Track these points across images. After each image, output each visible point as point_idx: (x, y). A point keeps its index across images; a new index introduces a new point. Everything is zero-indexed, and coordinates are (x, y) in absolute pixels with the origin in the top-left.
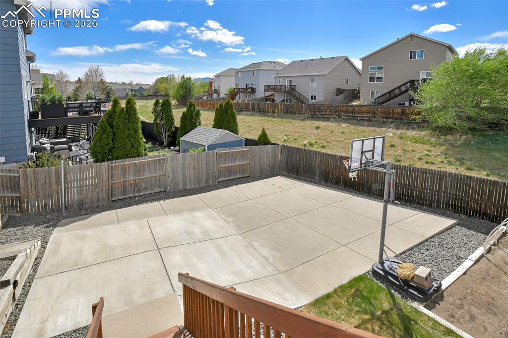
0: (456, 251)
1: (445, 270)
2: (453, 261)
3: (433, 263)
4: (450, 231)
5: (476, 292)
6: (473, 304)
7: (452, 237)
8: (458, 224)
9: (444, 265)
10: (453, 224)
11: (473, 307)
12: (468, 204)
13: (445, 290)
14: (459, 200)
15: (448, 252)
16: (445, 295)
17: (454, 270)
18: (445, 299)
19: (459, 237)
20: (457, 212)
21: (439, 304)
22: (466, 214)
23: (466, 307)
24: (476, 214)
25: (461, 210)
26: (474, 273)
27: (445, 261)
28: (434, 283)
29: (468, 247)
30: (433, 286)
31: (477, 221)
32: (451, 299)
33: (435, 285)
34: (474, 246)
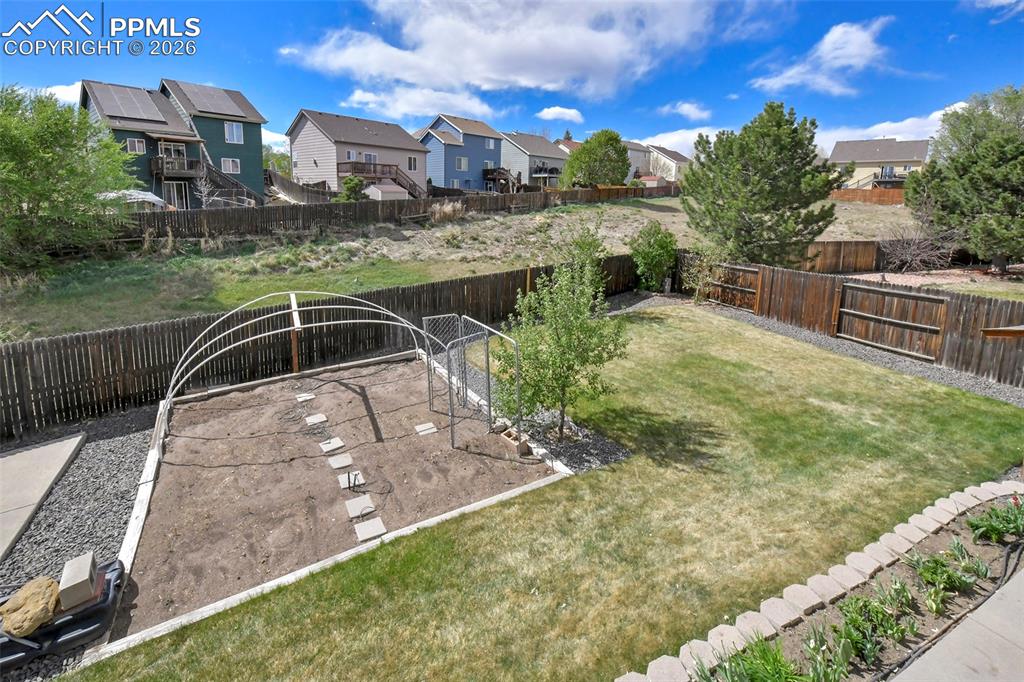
0: (109, 487)
1: (110, 536)
2: (114, 509)
3: (78, 541)
4: (78, 461)
5: (181, 527)
6: (187, 549)
7: (89, 469)
8: (87, 440)
9: (103, 528)
10: (79, 443)
11: (190, 556)
12: (91, 394)
13: (131, 571)
14: (71, 393)
15: (96, 500)
16: (135, 579)
17: (126, 523)
18: (140, 586)
19: (101, 460)
20: (75, 420)
21: (135, 606)
22: (93, 415)
23: (181, 565)
24: (112, 406)
25: (81, 412)
26: (161, 499)
27: (100, 520)
28: (108, 576)
29: (126, 467)
30: (109, 581)
31: (116, 417)
32: (151, 576)
33: (111, 576)
34: (134, 459)
